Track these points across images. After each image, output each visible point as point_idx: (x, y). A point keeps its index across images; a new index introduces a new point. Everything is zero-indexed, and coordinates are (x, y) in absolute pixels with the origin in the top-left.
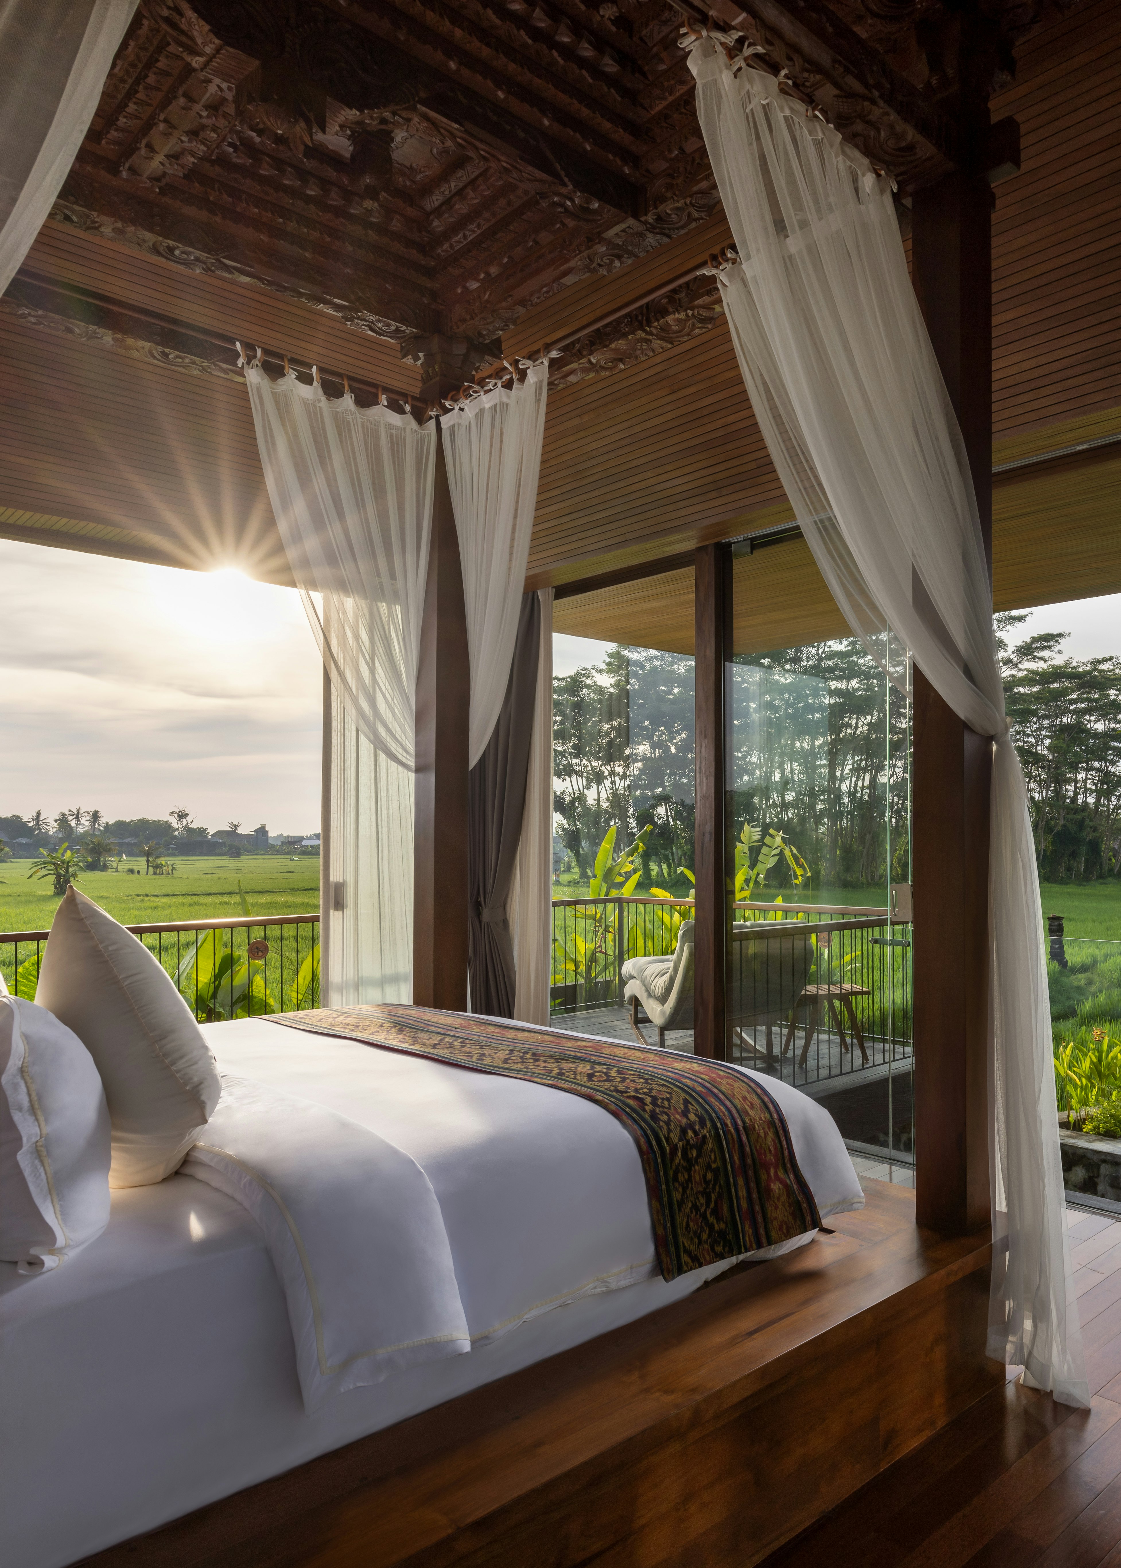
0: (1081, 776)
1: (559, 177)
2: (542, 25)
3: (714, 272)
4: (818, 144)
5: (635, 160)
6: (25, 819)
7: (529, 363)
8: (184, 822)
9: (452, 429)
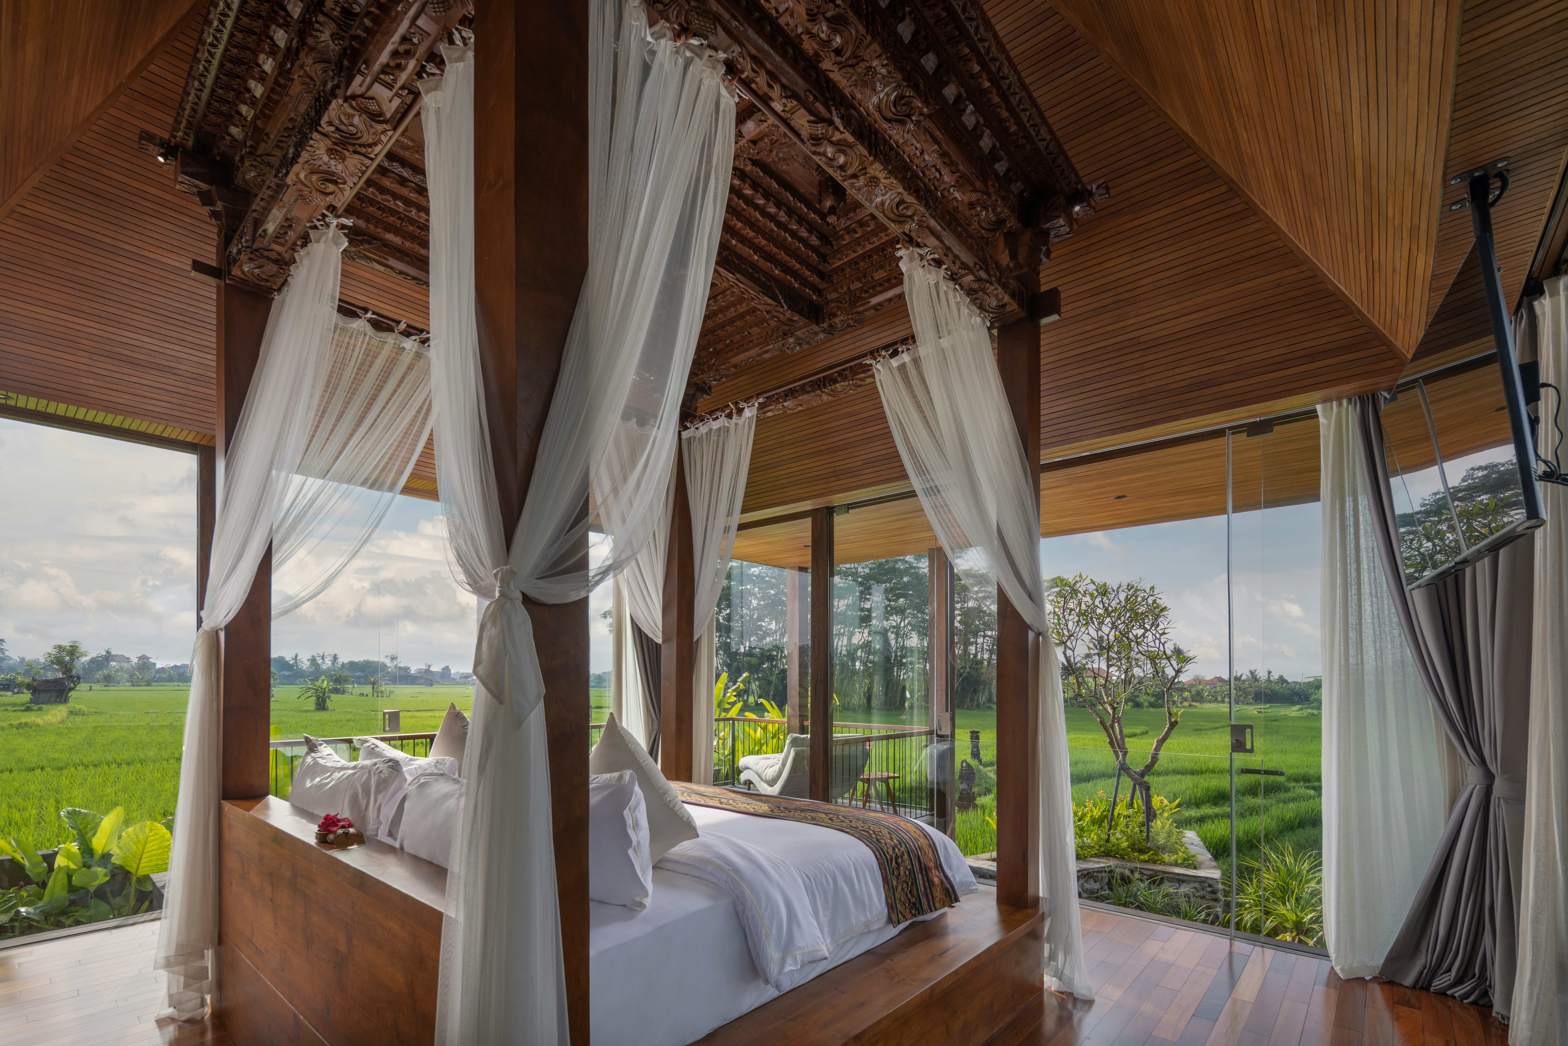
0: (980, 640)
1: (780, 303)
2: (783, 219)
3: (873, 362)
4: (958, 304)
5: (819, 291)
6: (287, 659)
7: (745, 405)
8: (395, 662)
9: (689, 440)
